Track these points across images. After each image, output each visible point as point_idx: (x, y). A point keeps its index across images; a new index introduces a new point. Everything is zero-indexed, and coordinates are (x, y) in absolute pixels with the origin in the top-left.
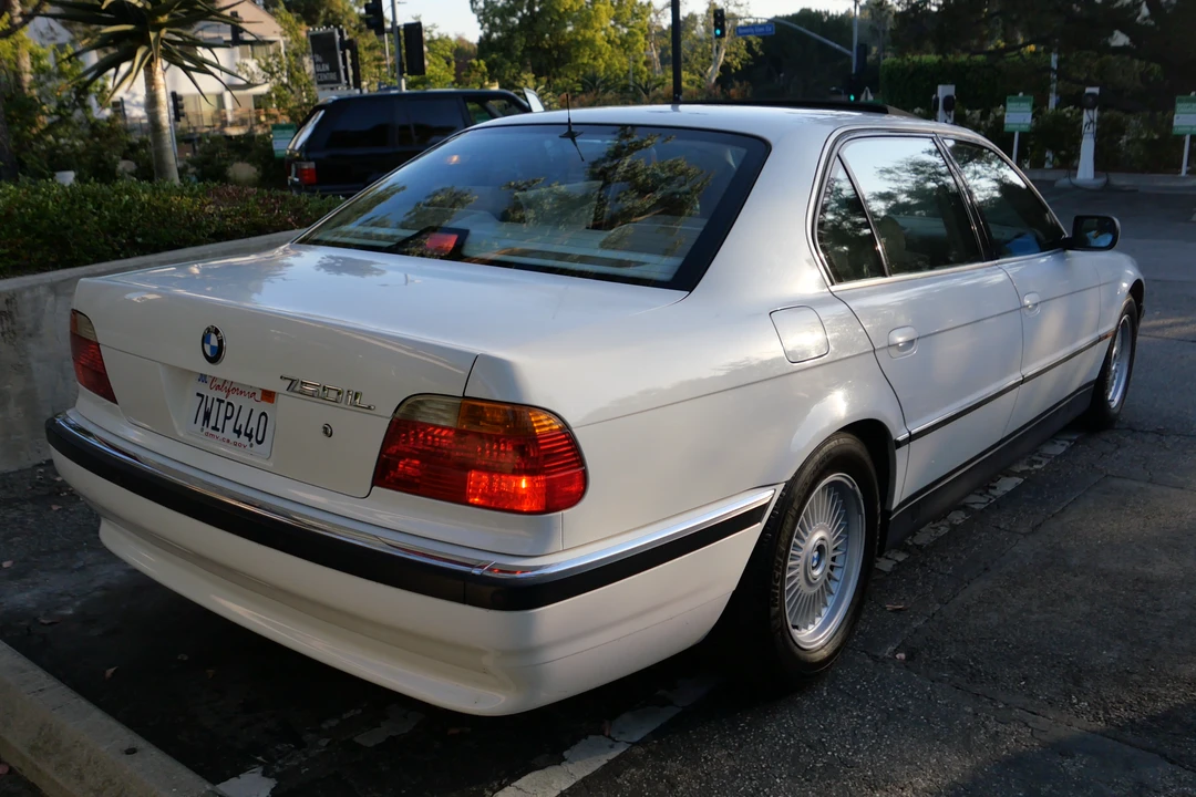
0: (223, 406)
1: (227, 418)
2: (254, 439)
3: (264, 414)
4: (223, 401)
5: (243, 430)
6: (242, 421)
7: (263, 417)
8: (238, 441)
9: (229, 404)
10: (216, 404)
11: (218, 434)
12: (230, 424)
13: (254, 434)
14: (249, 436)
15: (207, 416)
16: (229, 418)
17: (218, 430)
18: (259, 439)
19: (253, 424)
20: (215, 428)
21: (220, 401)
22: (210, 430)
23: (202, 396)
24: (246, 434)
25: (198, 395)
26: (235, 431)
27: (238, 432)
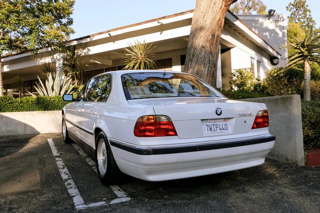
0: (215, 126)
1: (216, 128)
2: (225, 130)
3: (226, 124)
4: (214, 125)
5: (222, 129)
6: (221, 127)
7: (226, 125)
8: (221, 131)
9: (216, 125)
10: (212, 126)
11: (216, 132)
12: (218, 129)
13: (225, 129)
14: (224, 129)
15: (211, 129)
16: (217, 128)
17: (215, 131)
18: (226, 129)
19: (224, 127)
20: (214, 131)
21: (213, 125)
22: (213, 132)
23: (208, 125)
24: (223, 129)
25: (206, 125)
26: (220, 130)
27: (221, 130)
